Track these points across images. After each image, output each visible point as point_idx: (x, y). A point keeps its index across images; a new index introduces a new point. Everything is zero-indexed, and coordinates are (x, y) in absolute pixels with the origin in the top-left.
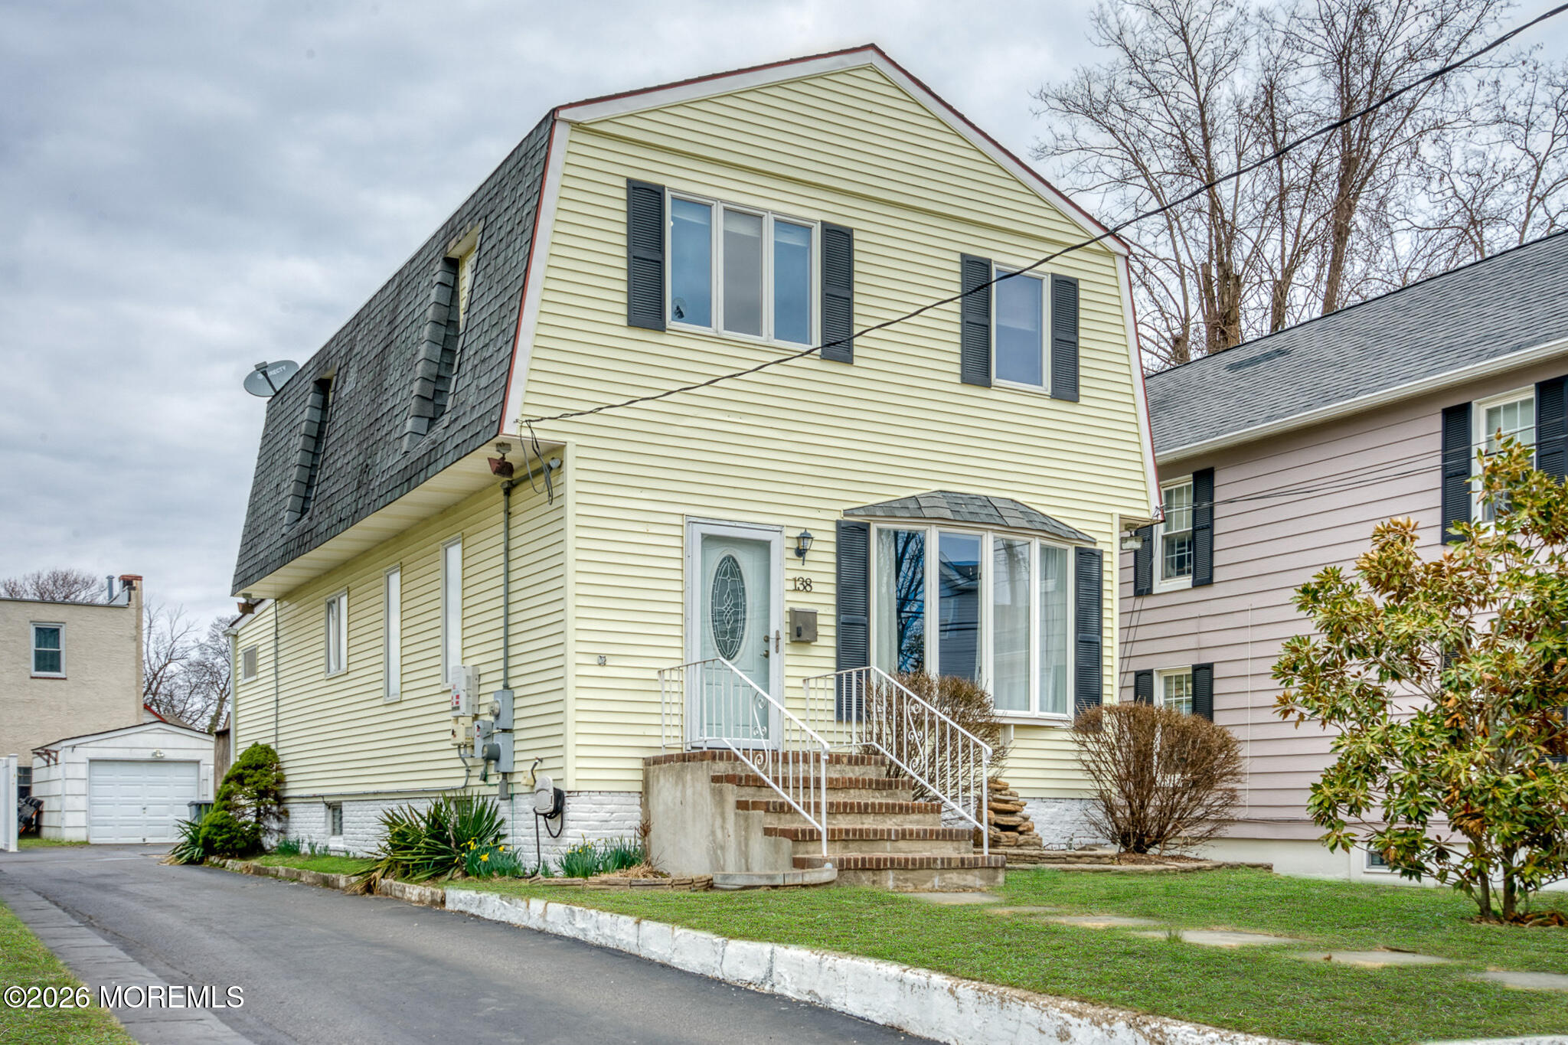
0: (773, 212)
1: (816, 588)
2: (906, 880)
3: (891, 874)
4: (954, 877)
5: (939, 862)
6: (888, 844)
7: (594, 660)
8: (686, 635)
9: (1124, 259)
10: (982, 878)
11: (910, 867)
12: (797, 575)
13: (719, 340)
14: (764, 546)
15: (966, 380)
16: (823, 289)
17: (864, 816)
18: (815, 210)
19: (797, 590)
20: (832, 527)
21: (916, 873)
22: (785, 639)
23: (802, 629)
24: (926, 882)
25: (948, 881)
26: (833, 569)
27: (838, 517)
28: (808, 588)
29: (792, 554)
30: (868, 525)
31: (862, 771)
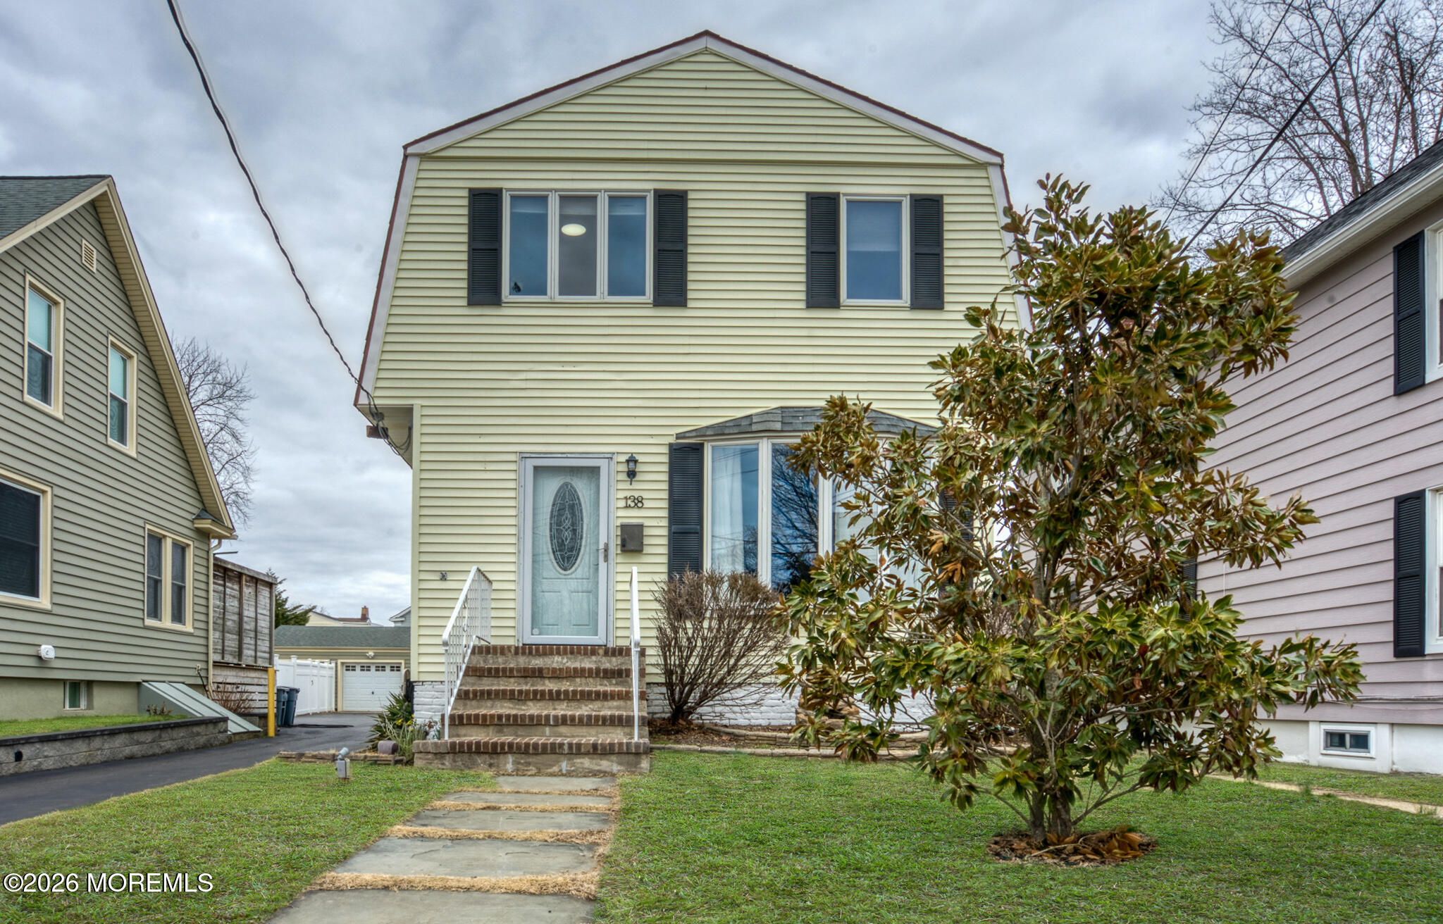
0: (606, 191)
1: (647, 504)
2: (529, 764)
3: (510, 758)
4: (586, 763)
5: (566, 747)
6: (547, 729)
7: (437, 577)
8: (519, 552)
9: (998, 169)
10: (620, 764)
11: (531, 751)
12: (628, 494)
13: (553, 304)
14: (594, 471)
15: (812, 303)
16: (655, 246)
17: (556, 703)
18: (644, 182)
19: (627, 507)
20: (665, 450)
21: (539, 758)
22: (614, 549)
23: (632, 540)
24: (551, 766)
25: (579, 765)
26: (665, 486)
27: (672, 440)
28: (640, 505)
29: (623, 477)
30: (702, 445)
31: (619, 662)
